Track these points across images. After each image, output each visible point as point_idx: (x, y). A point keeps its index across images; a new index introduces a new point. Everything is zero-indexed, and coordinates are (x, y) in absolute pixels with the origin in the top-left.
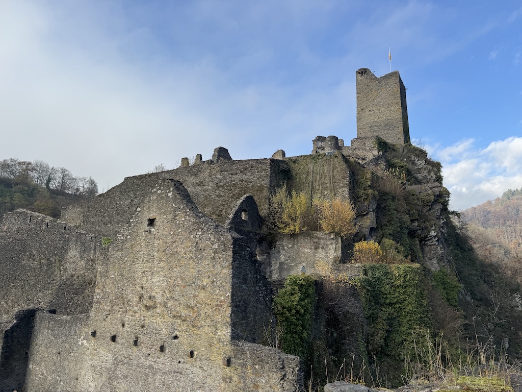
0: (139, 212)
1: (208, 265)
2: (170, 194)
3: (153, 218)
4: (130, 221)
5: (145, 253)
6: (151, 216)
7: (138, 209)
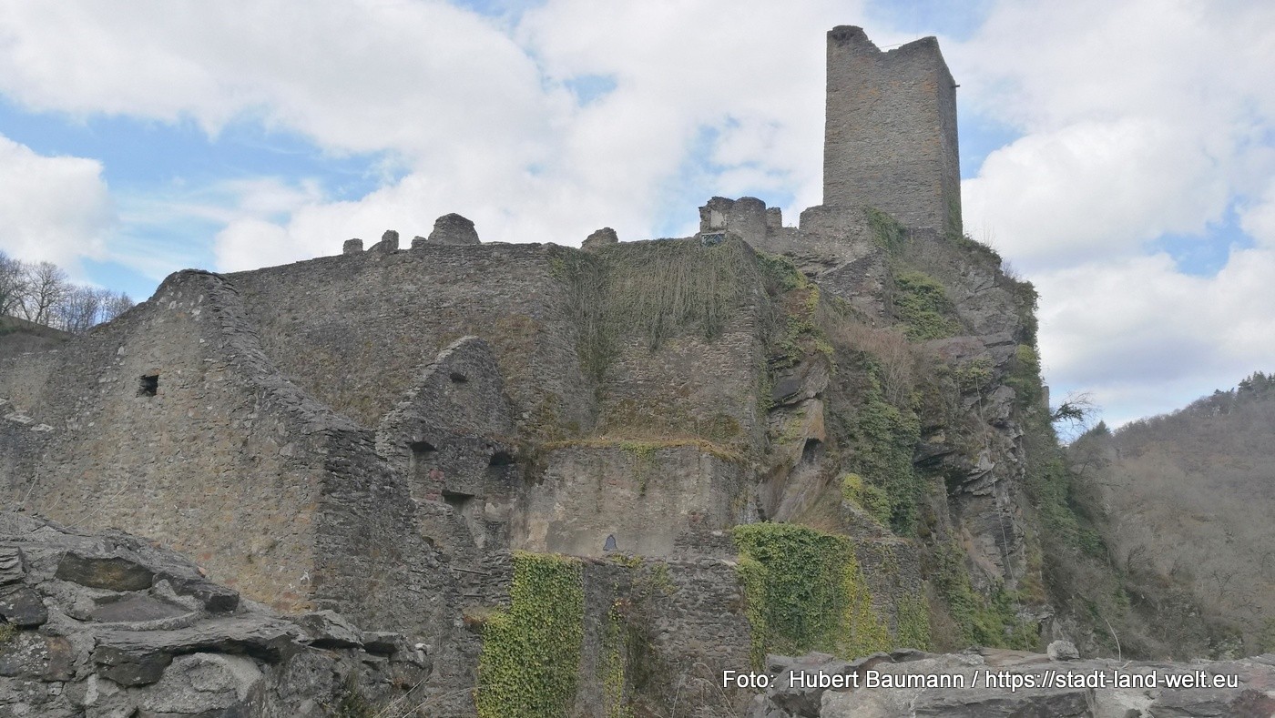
0: (122, 358)
1: (266, 499)
2: (196, 312)
3: (153, 374)
4: (97, 384)
5: (126, 466)
6: (148, 369)
7: (121, 350)
